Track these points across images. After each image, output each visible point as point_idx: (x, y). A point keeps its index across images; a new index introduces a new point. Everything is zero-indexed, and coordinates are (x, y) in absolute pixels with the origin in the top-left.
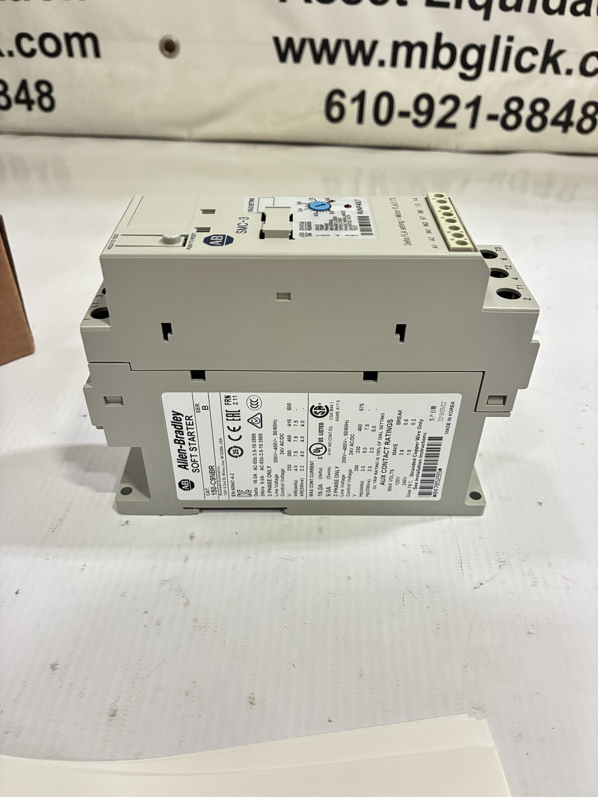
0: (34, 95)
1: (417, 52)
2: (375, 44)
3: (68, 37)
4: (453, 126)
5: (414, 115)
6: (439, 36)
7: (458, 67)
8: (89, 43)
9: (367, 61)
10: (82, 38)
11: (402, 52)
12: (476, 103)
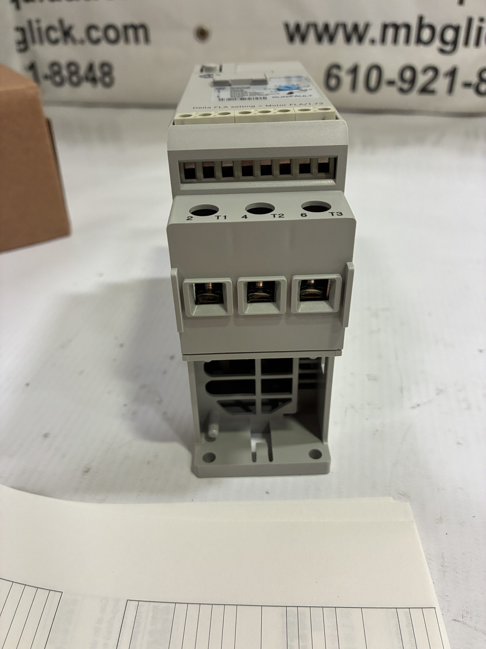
0: (98, 74)
1: (402, 32)
2: (367, 26)
3: (126, 28)
4: (432, 92)
5: (399, 84)
6: (421, 19)
7: (437, 43)
8: (141, 33)
9: (361, 39)
10: (135, 28)
11: (390, 32)
12: (453, 73)
